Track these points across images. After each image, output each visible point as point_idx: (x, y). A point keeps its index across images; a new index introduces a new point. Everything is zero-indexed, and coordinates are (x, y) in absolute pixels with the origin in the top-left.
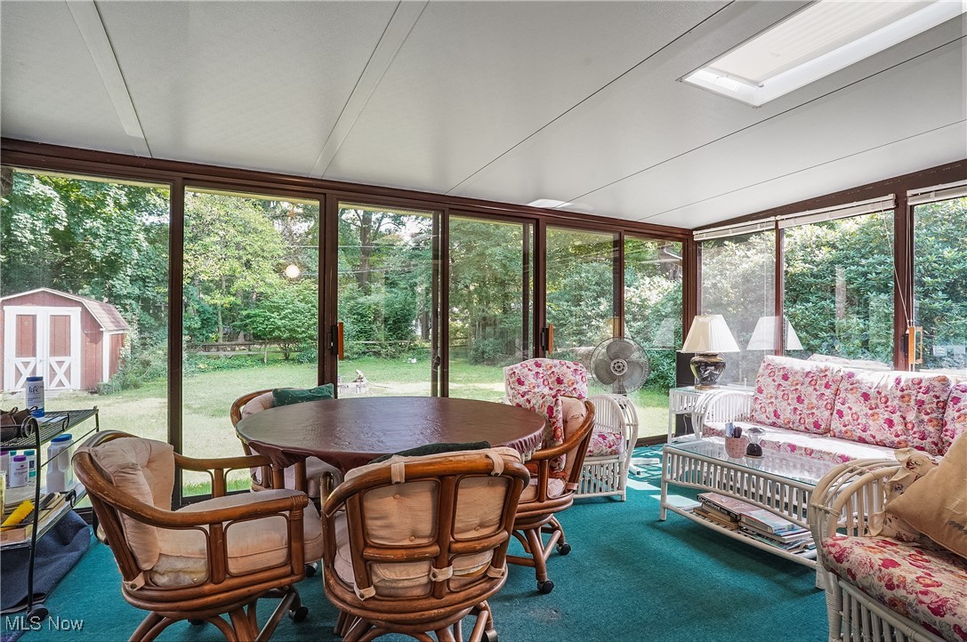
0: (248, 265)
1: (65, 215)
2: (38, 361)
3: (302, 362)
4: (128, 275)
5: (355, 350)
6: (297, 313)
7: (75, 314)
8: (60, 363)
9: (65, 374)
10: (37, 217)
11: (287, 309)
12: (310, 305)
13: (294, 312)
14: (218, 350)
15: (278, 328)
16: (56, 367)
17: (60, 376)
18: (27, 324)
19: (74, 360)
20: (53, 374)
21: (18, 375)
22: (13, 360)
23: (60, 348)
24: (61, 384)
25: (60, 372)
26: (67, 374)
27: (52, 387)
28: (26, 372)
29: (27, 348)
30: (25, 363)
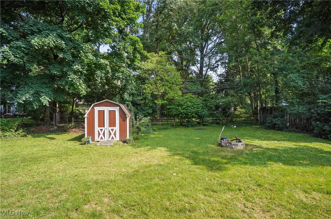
0: (170, 88)
1: (111, 71)
2: (105, 129)
3: (189, 127)
4: (128, 93)
5: (210, 122)
6: (188, 107)
7: (117, 110)
8: (112, 130)
9: (114, 134)
10: (103, 72)
11: (185, 105)
12: (193, 104)
13: (187, 106)
14: (157, 122)
15: (181, 113)
16: (111, 131)
17: (112, 135)
18: (102, 113)
19: (117, 128)
20: (110, 134)
21: (99, 134)
22: (97, 129)
23: (112, 123)
24: (113, 138)
25: (112, 133)
26: (115, 134)
27: (110, 139)
28: (102, 133)
29: (102, 124)
30: (101, 130)
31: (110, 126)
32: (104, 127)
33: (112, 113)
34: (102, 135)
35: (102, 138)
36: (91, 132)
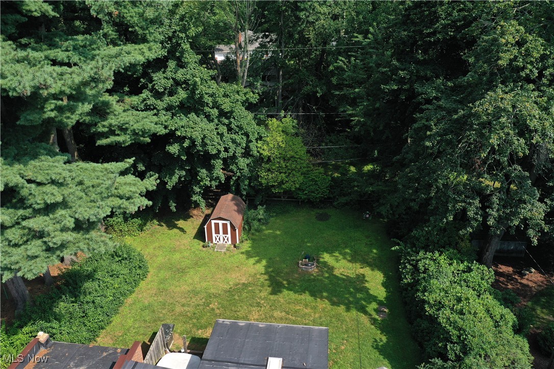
2: (220, 236)
7: (228, 223)
8: (226, 237)
16: (224, 237)
17: (226, 240)
18: (217, 225)
19: (229, 235)
20: (224, 239)
21: (216, 239)
22: (214, 235)
23: (225, 232)
24: (226, 242)
25: (226, 239)
26: (228, 239)
27: (224, 243)
28: (218, 238)
29: (217, 232)
30: (218, 236)
31: (224, 234)
32: (219, 234)
33: (225, 226)
34: (218, 240)
35: (218, 242)
36: (211, 239)
